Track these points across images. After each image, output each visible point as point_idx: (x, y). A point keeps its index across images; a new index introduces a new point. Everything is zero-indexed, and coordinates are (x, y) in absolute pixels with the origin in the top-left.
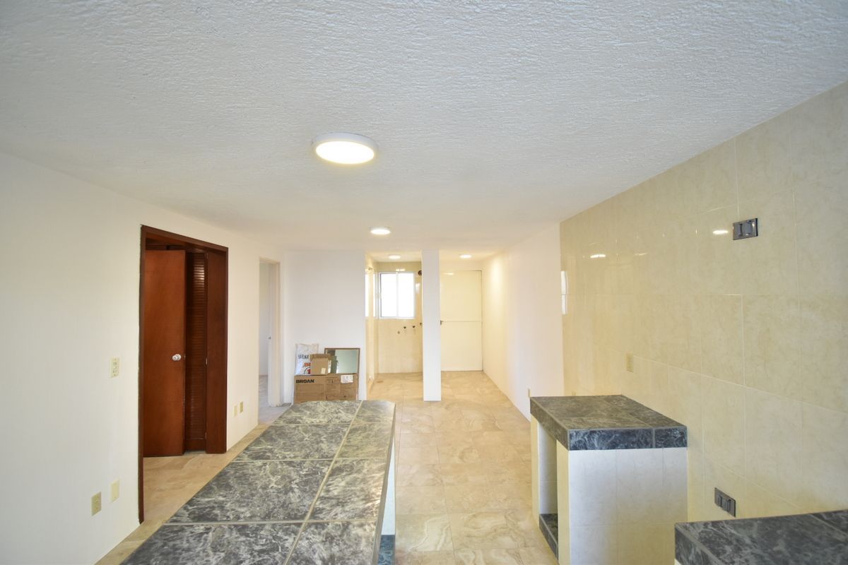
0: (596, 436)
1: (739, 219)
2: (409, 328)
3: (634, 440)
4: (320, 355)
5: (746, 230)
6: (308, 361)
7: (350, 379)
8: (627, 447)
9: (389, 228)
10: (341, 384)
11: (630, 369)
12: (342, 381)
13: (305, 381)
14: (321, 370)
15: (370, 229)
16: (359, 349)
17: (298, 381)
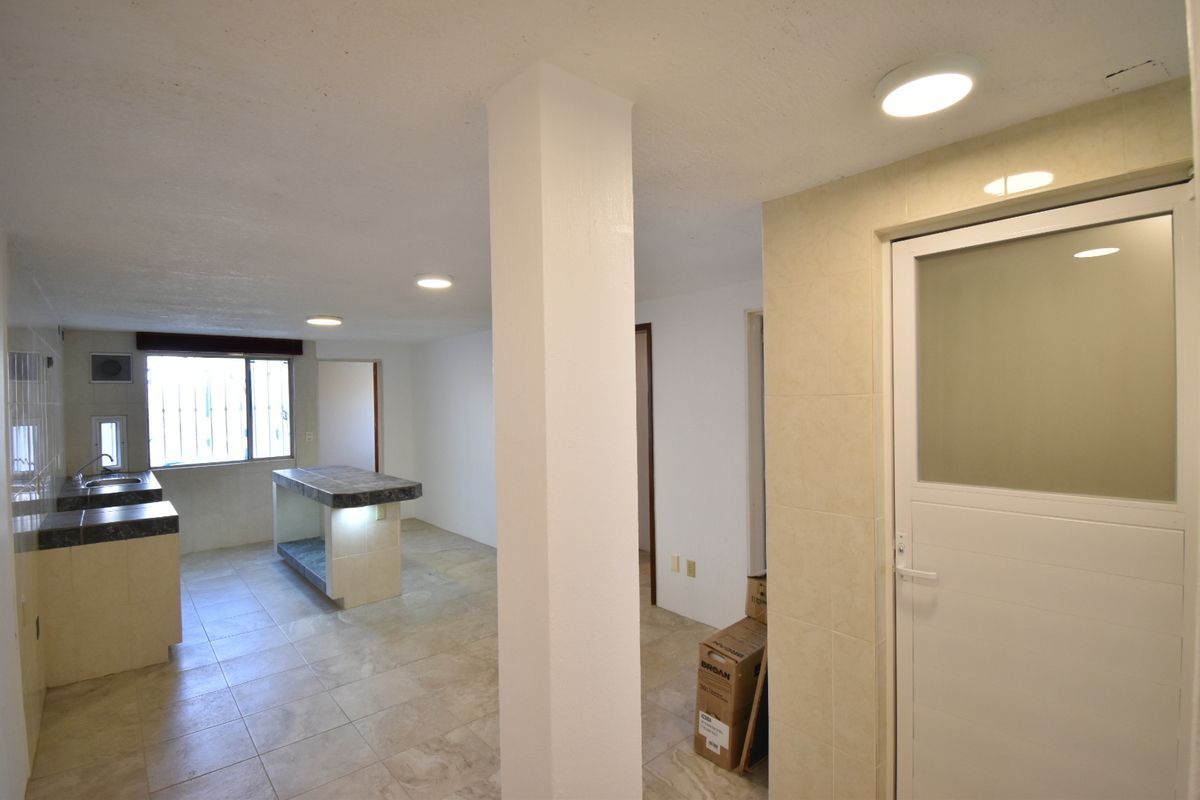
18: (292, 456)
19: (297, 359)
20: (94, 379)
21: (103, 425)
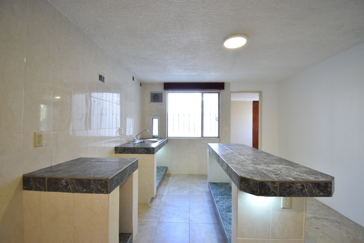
18: (219, 137)
19: (222, 92)
20: (151, 102)
21: (154, 120)
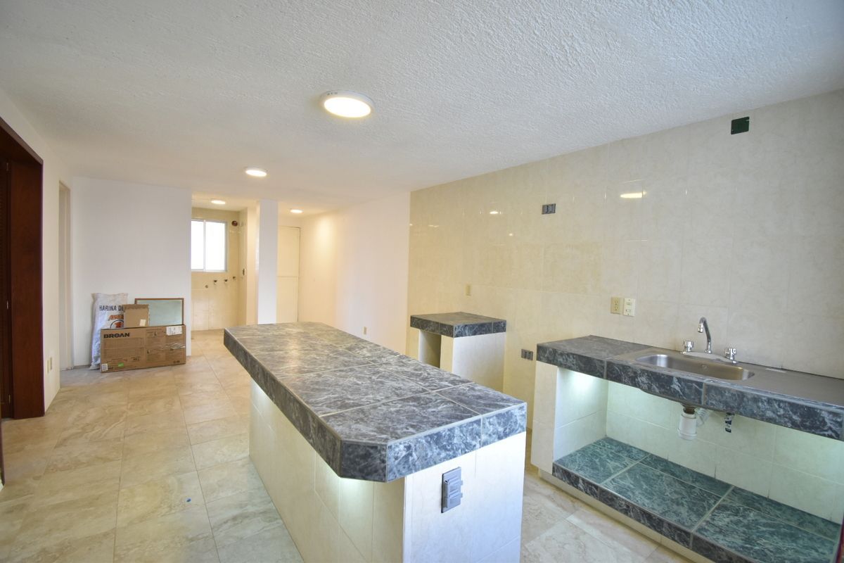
0: (467, 328)
1: (546, 203)
2: (220, 281)
3: (484, 329)
4: (130, 305)
5: (550, 209)
6: (116, 313)
7: (178, 331)
8: (481, 334)
9: (267, 171)
10: (167, 336)
11: (468, 294)
12: (168, 333)
13: (111, 336)
14: (139, 322)
15: (246, 168)
16: (183, 299)
17: (106, 336)
